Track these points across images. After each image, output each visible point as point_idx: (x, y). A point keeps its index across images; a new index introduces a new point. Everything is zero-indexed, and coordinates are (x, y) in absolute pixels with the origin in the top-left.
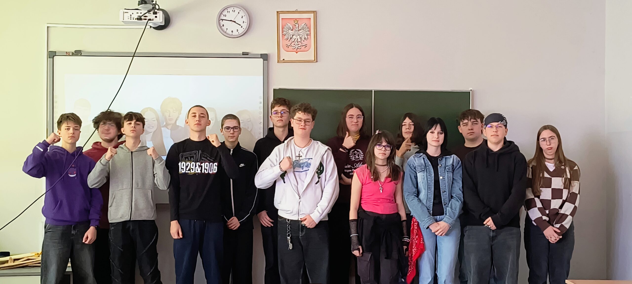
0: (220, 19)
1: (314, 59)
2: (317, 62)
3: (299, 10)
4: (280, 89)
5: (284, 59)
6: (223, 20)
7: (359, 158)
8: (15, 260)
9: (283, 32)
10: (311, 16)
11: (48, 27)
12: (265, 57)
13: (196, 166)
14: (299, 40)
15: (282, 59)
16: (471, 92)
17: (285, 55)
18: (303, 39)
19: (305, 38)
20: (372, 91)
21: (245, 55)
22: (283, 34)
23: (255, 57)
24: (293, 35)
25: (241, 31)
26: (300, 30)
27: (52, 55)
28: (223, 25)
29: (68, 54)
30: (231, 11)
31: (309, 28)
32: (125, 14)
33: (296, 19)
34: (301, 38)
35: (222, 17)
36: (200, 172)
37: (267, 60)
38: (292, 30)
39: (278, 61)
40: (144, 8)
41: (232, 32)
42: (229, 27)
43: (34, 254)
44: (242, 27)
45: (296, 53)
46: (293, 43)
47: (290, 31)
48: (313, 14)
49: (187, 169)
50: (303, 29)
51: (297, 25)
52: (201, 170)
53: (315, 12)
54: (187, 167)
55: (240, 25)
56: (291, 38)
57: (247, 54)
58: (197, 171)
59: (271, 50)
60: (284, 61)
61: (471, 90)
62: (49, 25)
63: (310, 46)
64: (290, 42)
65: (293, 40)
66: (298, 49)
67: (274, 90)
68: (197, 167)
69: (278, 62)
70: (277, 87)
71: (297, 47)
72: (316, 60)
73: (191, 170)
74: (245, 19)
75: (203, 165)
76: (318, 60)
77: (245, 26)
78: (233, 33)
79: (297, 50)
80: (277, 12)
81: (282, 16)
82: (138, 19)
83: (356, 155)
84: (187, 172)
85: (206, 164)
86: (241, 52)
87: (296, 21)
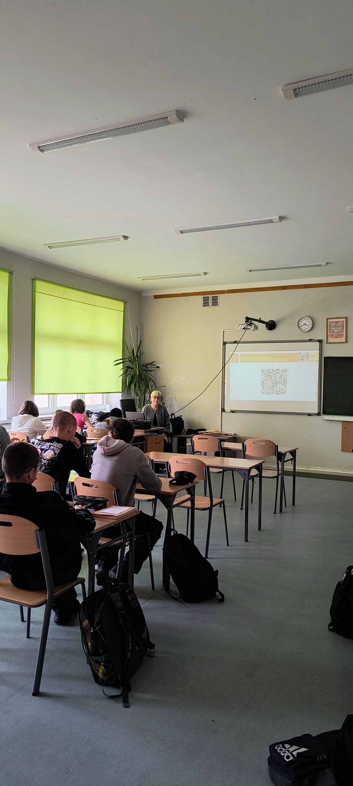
0: (298, 324)
2: (347, 342)
3: (338, 317)
4: (327, 357)
9: (329, 328)
10: (344, 320)
11: (223, 332)
12: (320, 341)
14: (338, 332)
15: (328, 342)
17: (331, 340)
18: (340, 331)
19: (341, 331)
22: (329, 330)
23: (315, 341)
24: (335, 330)
25: (309, 329)
26: (338, 327)
27: (225, 343)
28: (300, 327)
29: (231, 343)
30: (303, 320)
31: (343, 326)
32: (239, 327)
34: (339, 331)
35: (300, 323)
37: (321, 343)
38: (334, 327)
42: (303, 327)
45: (336, 339)
46: (335, 334)
47: (333, 328)
50: (340, 326)
51: (337, 325)
53: (346, 318)
55: (308, 326)
56: (334, 331)
57: (311, 340)
59: (323, 337)
60: (330, 343)
62: (224, 330)
63: (343, 335)
64: (333, 333)
67: (324, 357)
69: (327, 343)
71: (336, 336)
72: (346, 342)
74: (311, 323)
77: (311, 326)
78: (305, 330)
80: (327, 319)
81: (329, 320)
86: (308, 339)
87: (336, 322)
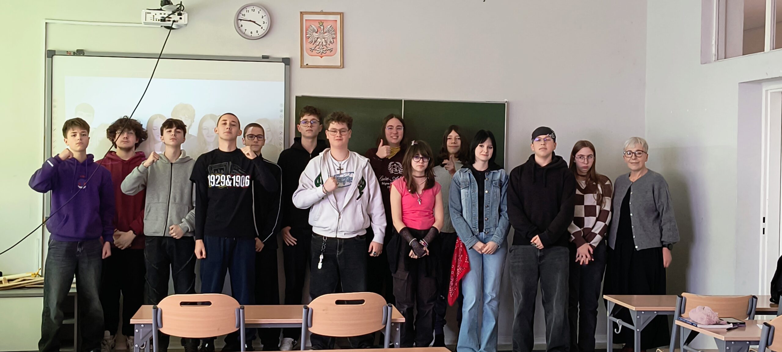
0: (238, 19)
1: (340, 65)
2: (343, 67)
3: (324, 11)
4: (303, 97)
5: (307, 64)
6: (241, 20)
7: (398, 172)
8: (9, 280)
9: (306, 35)
10: (338, 18)
11: (46, 23)
12: (287, 61)
13: (226, 179)
14: (324, 44)
15: (305, 64)
16: (506, 104)
17: (309, 60)
18: (329, 43)
19: (331, 42)
20: (402, 101)
21: (265, 58)
22: (306, 37)
23: (276, 60)
24: (317, 38)
25: (261, 32)
26: (326, 32)
27: (51, 54)
28: (242, 26)
29: (68, 53)
30: (250, 11)
31: (335, 31)
32: (147, 15)
33: (321, 21)
34: (326, 42)
35: (241, 17)
36: (231, 185)
37: (289, 65)
38: (316, 33)
39: (301, 66)
40: (169, 9)
41: (251, 33)
42: (249, 28)
43: (30, 274)
44: (262, 28)
45: (320, 58)
46: (318, 47)
47: (314, 34)
48: (339, 16)
49: (217, 183)
50: (328, 31)
51: (322, 27)
52: (232, 184)
53: (341, 14)
54: (216, 180)
55: (260, 26)
56: (315, 42)
57: (268, 57)
58: (228, 184)
59: (294, 54)
60: (308, 66)
61: (506, 102)
62: (47, 21)
63: (336, 50)
64: (315, 45)
65: (318, 44)
66: (323, 54)
67: (297, 97)
68: (228, 180)
70: (300, 94)
71: (321, 51)
72: (342, 66)
73: (221, 183)
74: (265, 19)
75: (234, 177)
76: (344, 66)
77: (265, 26)
78: (253, 35)
79: (321, 54)
80: (301, 13)
81: (306, 17)
82: (162, 20)
83: (395, 168)
84: (216, 185)
85: (237, 176)
86: (260, 55)
87: (321, 22)
